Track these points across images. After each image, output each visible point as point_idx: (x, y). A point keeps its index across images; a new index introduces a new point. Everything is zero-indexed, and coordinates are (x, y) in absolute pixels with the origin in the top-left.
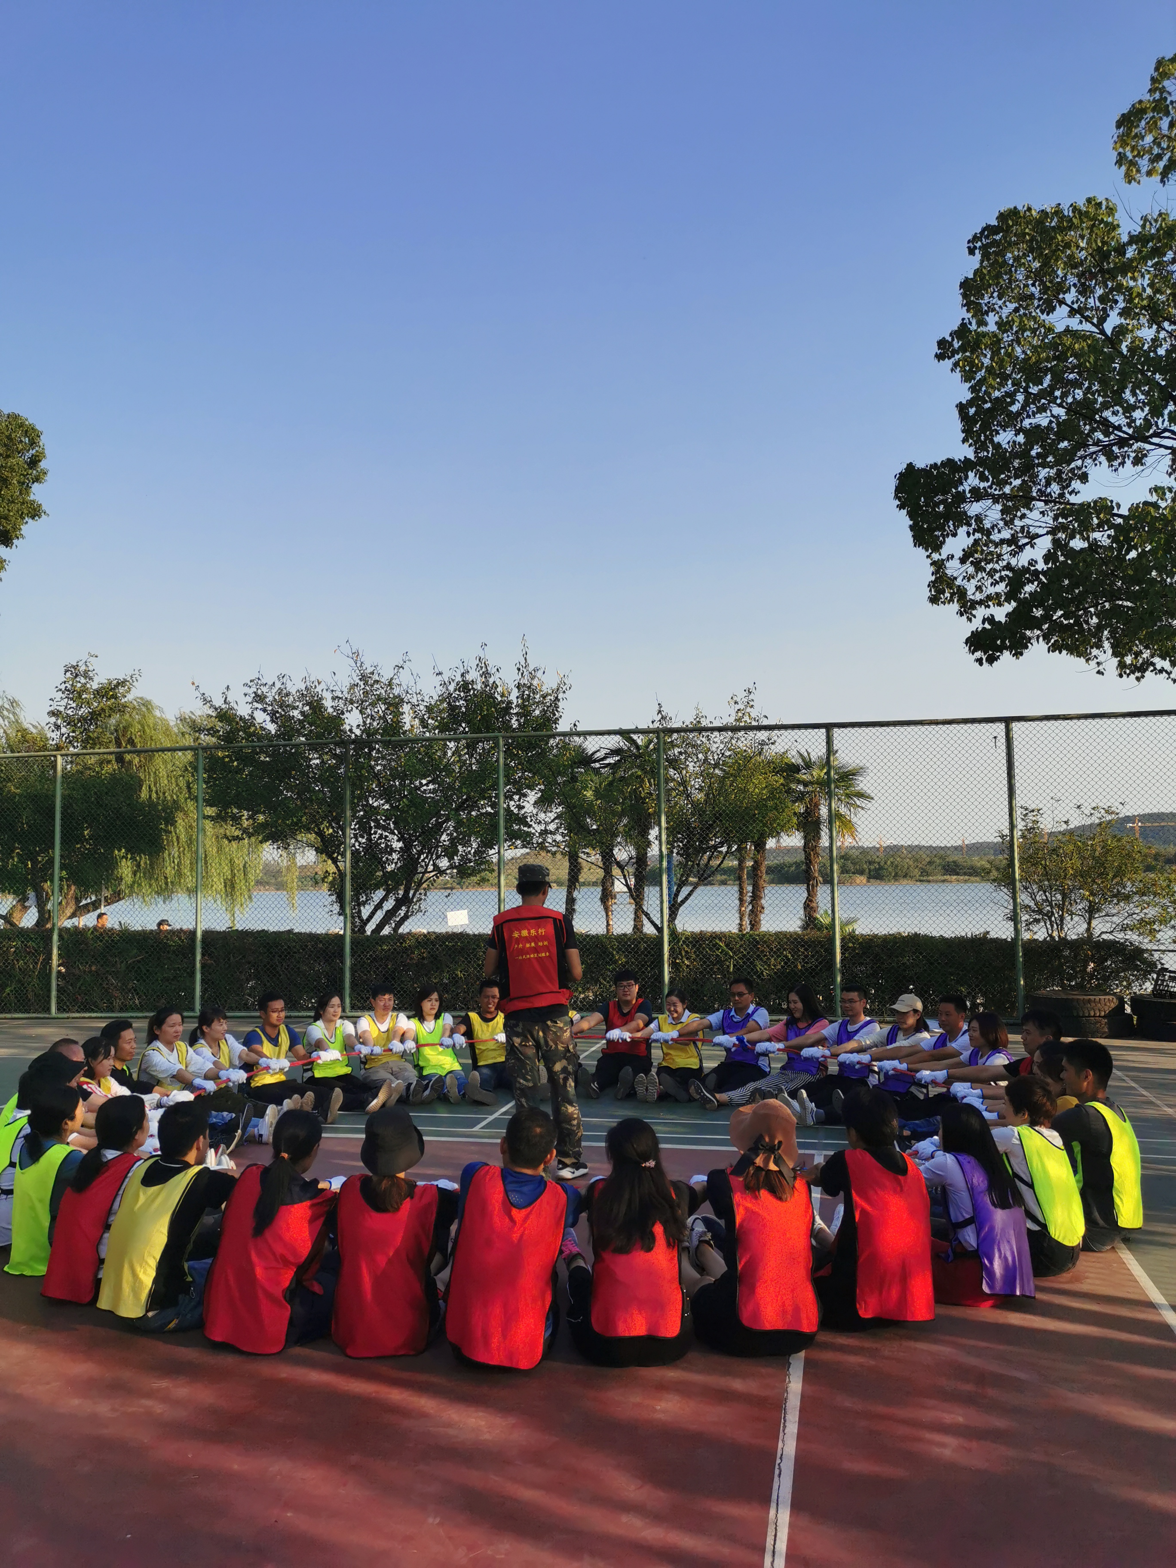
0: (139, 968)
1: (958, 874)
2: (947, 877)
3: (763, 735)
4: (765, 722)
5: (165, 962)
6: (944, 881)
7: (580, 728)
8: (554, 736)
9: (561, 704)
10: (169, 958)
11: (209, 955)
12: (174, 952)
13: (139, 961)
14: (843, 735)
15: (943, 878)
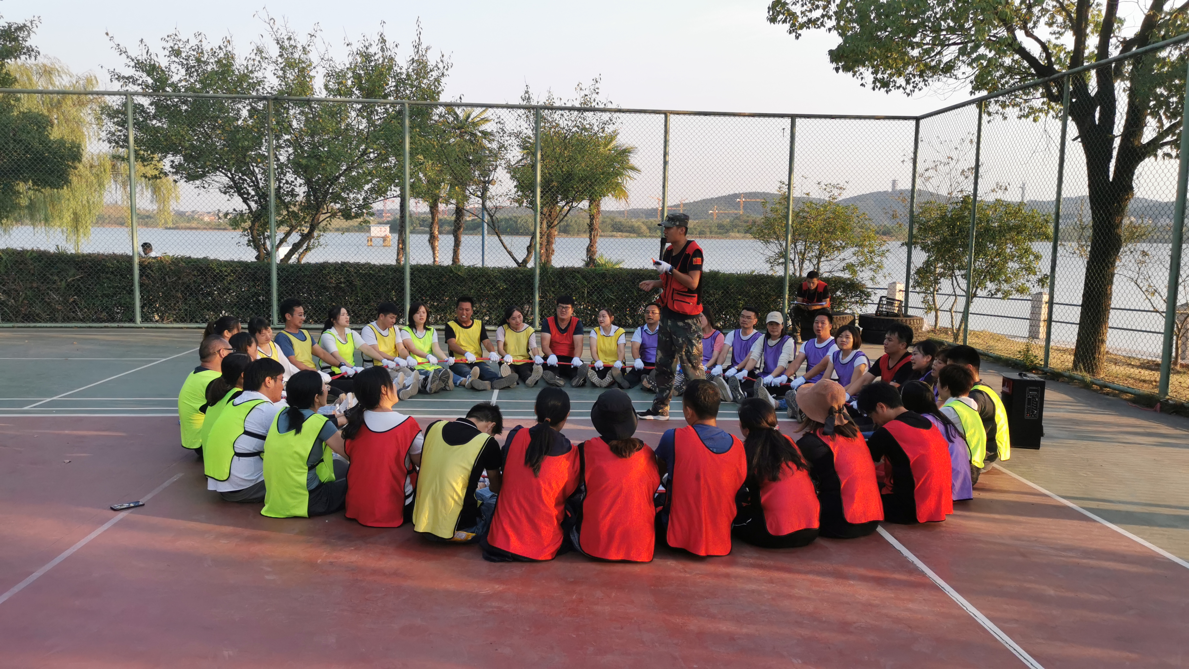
0: (79, 286)
1: (622, 231)
2: (615, 233)
3: (606, 116)
4: (609, 106)
5: (105, 280)
6: (612, 236)
7: (464, 101)
8: (436, 106)
9: (443, 80)
10: (108, 278)
11: (147, 276)
12: (112, 273)
13: (79, 280)
14: (677, 120)
15: (611, 234)
